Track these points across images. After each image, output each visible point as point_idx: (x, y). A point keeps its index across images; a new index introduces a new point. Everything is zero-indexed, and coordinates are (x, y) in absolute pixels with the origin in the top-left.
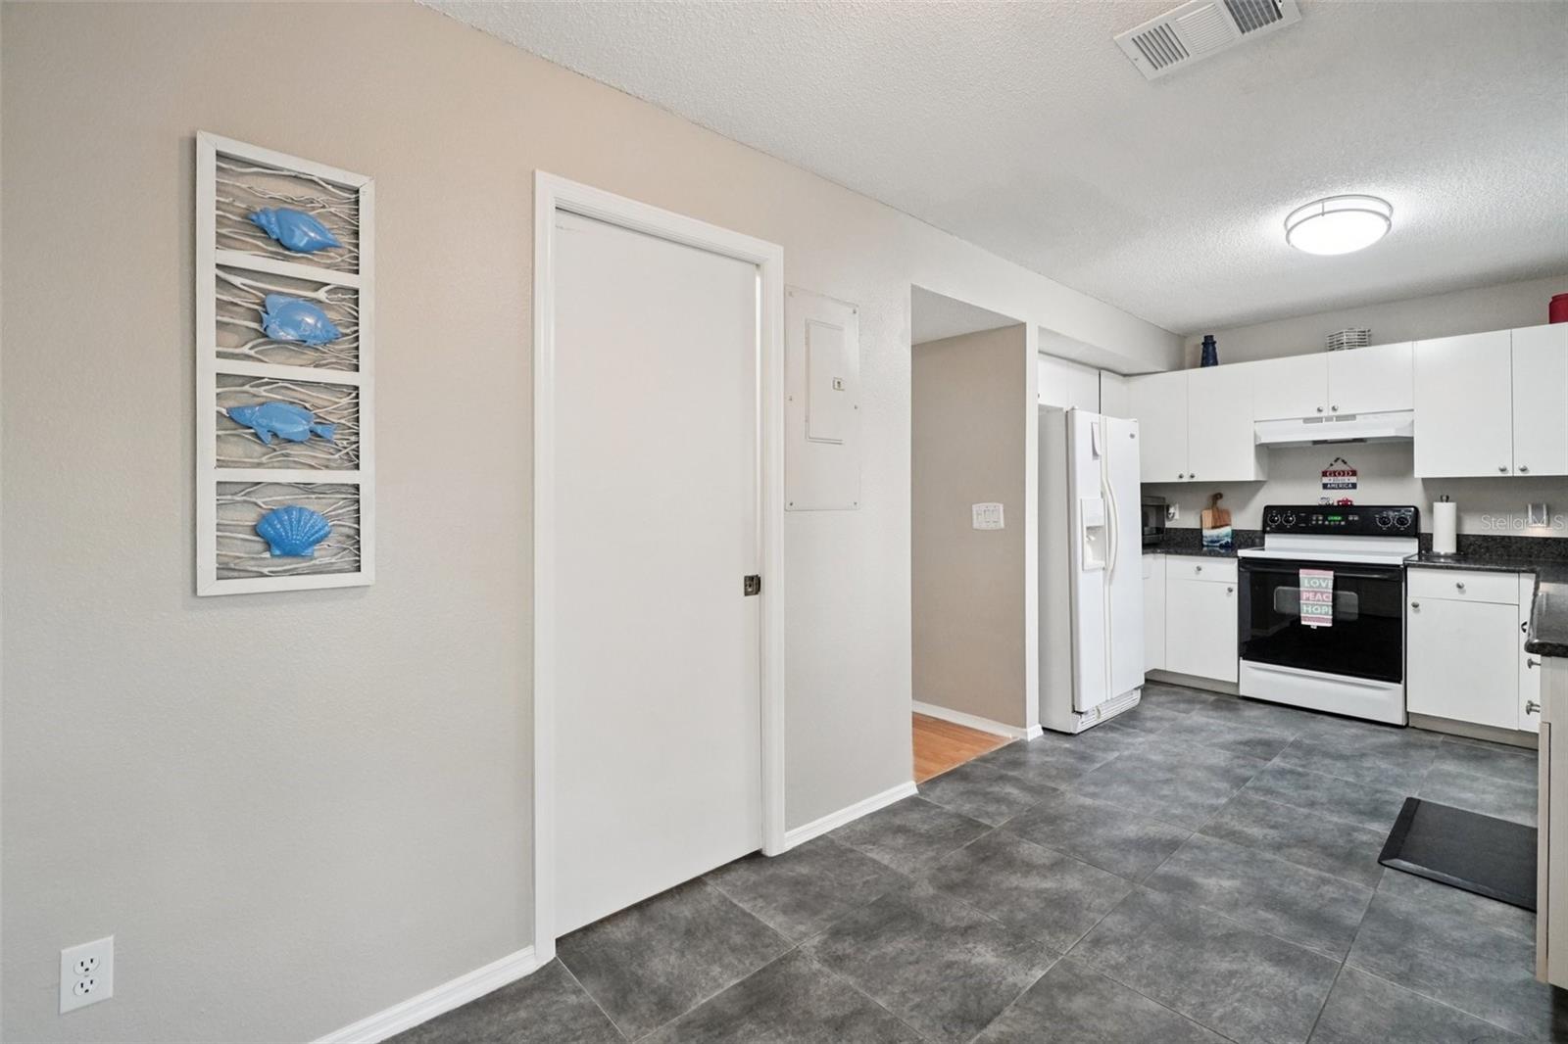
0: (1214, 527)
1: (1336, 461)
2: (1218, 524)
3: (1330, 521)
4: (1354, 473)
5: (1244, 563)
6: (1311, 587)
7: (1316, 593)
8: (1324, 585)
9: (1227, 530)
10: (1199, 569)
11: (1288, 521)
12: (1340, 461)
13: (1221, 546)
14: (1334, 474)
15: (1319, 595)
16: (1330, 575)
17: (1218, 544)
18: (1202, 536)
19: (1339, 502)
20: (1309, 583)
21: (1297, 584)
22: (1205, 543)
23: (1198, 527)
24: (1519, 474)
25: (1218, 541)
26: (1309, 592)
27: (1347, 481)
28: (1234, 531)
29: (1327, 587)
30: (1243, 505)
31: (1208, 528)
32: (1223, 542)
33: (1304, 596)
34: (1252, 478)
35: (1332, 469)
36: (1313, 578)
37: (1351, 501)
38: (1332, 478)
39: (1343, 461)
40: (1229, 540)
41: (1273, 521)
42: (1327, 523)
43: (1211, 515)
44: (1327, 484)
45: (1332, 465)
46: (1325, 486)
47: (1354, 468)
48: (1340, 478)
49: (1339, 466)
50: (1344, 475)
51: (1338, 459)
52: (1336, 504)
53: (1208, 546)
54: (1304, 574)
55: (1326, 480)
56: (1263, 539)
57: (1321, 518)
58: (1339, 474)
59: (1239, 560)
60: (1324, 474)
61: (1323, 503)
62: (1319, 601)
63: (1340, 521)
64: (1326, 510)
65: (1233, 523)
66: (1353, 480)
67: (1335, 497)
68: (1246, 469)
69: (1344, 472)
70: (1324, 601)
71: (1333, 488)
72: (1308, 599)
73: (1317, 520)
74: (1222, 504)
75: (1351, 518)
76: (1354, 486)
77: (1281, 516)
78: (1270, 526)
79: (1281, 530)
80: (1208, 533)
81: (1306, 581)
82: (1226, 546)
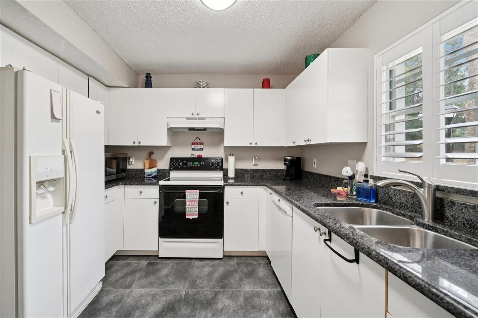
0: (150, 168)
1: (196, 138)
2: (152, 167)
3: (194, 164)
4: (202, 144)
5: (162, 188)
6: (190, 199)
7: (192, 201)
8: (195, 197)
9: (155, 169)
10: (141, 192)
11: (179, 165)
12: (198, 138)
13: (153, 177)
14: (196, 144)
15: (193, 202)
16: (197, 192)
17: (151, 176)
18: (144, 173)
19: (197, 156)
20: (189, 197)
21: (184, 197)
22: (146, 176)
23: (143, 168)
24: (255, 145)
25: (151, 175)
26: (189, 201)
27: (200, 147)
28: (158, 170)
29: (196, 198)
30: (162, 157)
31: (147, 169)
32: (153, 175)
33: (187, 203)
34: (166, 145)
35: (195, 142)
36: (191, 194)
37: (201, 156)
38: (195, 146)
39: (199, 138)
40: (156, 174)
41: (173, 165)
42: (193, 165)
43: (148, 162)
44: (193, 148)
45: (195, 140)
46: (193, 149)
47: (203, 142)
48: (198, 146)
49: (197, 141)
50: (199, 145)
51: (197, 138)
52: (196, 157)
53: (147, 177)
54: (188, 192)
55: (193, 146)
56: (169, 173)
57: (191, 163)
58: (198, 144)
59: (160, 186)
60: (193, 144)
61: (192, 156)
62: (193, 205)
63: (198, 164)
64: (193, 159)
65: (157, 166)
66: (202, 146)
67: (196, 154)
68: (163, 140)
69: (199, 143)
70: (195, 205)
71: (195, 150)
72: (189, 205)
73: (190, 164)
74: (153, 157)
75: (202, 163)
76: (202, 149)
77: (177, 163)
78: (172, 167)
79: (177, 169)
80: (147, 171)
81: (188, 196)
82: (154, 177)
